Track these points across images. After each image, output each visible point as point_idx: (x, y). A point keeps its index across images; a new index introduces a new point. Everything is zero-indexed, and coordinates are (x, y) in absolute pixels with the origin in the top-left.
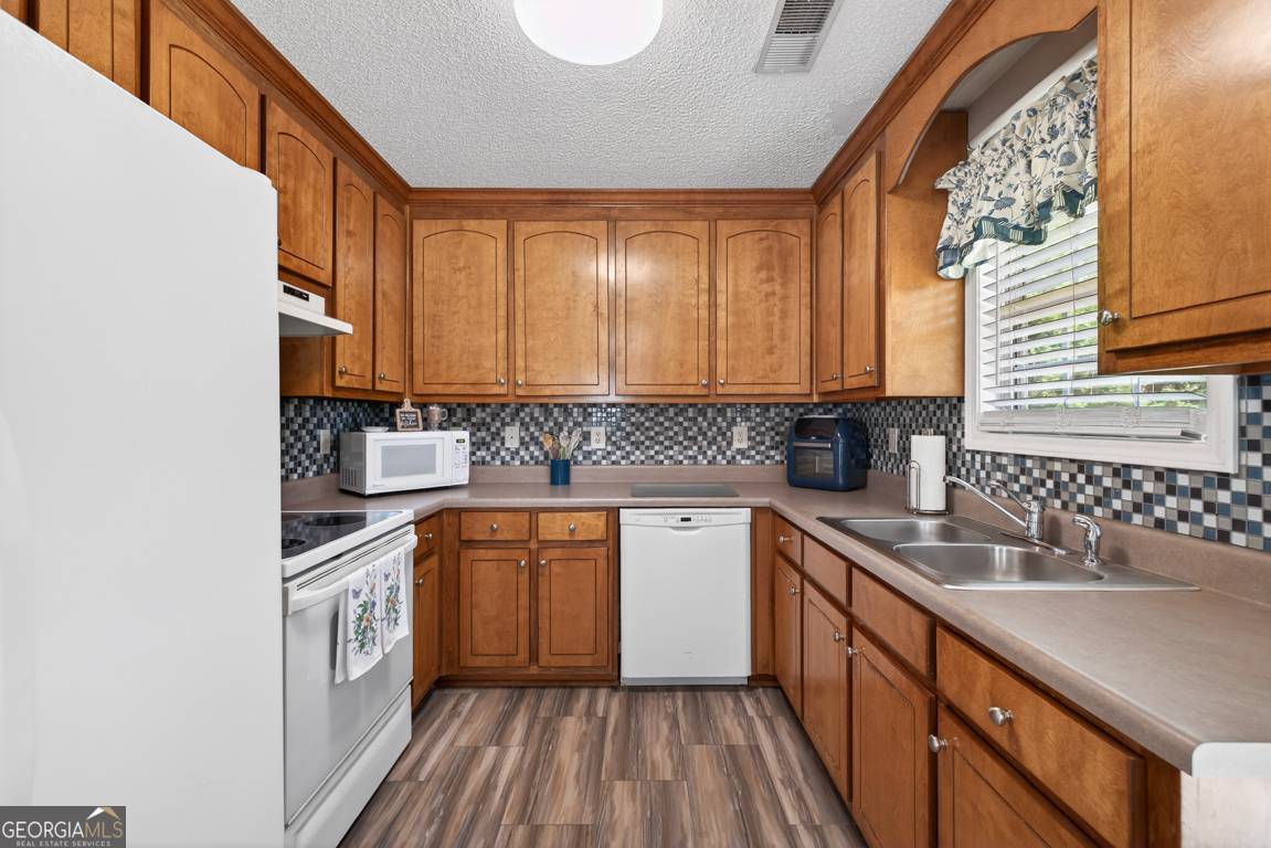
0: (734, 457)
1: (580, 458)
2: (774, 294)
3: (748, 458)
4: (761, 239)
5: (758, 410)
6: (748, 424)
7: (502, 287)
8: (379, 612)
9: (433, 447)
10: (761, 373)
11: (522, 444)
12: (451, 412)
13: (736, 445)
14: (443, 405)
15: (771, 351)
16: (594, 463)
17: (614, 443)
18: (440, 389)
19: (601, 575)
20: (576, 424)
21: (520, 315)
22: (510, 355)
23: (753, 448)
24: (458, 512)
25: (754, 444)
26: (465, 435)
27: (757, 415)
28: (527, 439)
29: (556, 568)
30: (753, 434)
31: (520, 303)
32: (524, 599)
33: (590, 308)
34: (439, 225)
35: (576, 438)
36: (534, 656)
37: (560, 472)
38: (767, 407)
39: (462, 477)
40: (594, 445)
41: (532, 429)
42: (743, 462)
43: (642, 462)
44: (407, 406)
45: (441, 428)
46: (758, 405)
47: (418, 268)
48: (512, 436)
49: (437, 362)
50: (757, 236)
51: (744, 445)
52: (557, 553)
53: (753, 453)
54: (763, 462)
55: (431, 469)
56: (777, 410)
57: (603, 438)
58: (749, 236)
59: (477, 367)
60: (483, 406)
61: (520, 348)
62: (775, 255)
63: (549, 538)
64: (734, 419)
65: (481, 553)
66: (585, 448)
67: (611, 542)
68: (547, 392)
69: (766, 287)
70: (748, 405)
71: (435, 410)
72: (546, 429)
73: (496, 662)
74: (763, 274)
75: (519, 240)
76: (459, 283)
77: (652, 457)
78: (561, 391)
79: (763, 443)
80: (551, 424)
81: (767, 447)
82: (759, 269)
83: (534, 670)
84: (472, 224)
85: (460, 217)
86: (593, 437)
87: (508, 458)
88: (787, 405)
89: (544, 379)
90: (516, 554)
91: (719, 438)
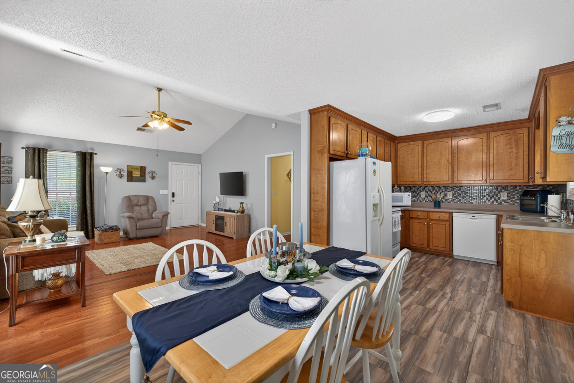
0: (501, 202)
1: (444, 201)
2: (512, 152)
3: (507, 202)
4: (507, 136)
5: (512, 187)
6: (508, 192)
7: (420, 157)
8: (397, 223)
9: (402, 197)
10: (507, 176)
11: (426, 196)
12: (406, 188)
13: (502, 198)
14: (404, 187)
15: (511, 169)
16: (449, 202)
17: (455, 197)
18: (404, 183)
19: (447, 229)
20: (442, 191)
21: (425, 164)
22: (422, 174)
23: (509, 200)
24: (409, 211)
25: (509, 198)
26: (410, 194)
27: (511, 189)
28: (427, 195)
29: (434, 225)
30: (509, 195)
31: (425, 161)
32: (426, 232)
33: (446, 161)
34: (404, 144)
35: (442, 195)
36: (428, 246)
37: (437, 204)
38: (516, 186)
39: (409, 204)
40: (448, 197)
41: (429, 192)
42: (505, 204)
43: (465, 203)
44: (396, 187)
45: (404, 192)
46: (511, 186)
47: (399, 155)
48: (423, 195)
49: (403, 177)
50: (505, 135)
51: (505, 198)
52: (435, 222)
53: (509, 201)
54: (514, 204)
55: (402, 201)
56: (521, 187)
57: (452, 195)
58: (502, 136)
59: (413, 177)
60: (415, 187)
61: (425, 172)
62: (513, 140)
63: (432, 218)
64: (501, 190)
65: (415, 220)
66: (446, 198)
67: (450, 221)
68: (433, 183)
69: (509, 150)
70: (507, 186)
71: (403, 188)
72: (433, 193)
73: (419, 246)
74: (508, 146)
75: (425, 145)
76: (409, 157)
77: (469, 201)
78: (437, 183)
79: (514, 198)
80: (435, 191)
81: (515, 200)
82: (506, 145)
83: (428, 249)
84: (412, 143)
85: (409, 142)
86: (448, 195)
87: (422, 200)
88: (525, 186)
89: (432, 180)
90: (424, 221)
91: (495, 196)
